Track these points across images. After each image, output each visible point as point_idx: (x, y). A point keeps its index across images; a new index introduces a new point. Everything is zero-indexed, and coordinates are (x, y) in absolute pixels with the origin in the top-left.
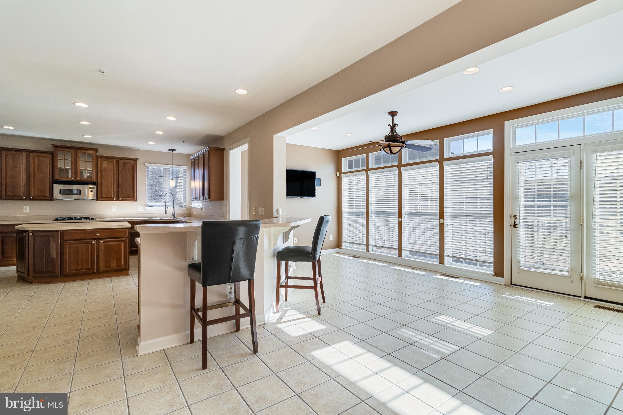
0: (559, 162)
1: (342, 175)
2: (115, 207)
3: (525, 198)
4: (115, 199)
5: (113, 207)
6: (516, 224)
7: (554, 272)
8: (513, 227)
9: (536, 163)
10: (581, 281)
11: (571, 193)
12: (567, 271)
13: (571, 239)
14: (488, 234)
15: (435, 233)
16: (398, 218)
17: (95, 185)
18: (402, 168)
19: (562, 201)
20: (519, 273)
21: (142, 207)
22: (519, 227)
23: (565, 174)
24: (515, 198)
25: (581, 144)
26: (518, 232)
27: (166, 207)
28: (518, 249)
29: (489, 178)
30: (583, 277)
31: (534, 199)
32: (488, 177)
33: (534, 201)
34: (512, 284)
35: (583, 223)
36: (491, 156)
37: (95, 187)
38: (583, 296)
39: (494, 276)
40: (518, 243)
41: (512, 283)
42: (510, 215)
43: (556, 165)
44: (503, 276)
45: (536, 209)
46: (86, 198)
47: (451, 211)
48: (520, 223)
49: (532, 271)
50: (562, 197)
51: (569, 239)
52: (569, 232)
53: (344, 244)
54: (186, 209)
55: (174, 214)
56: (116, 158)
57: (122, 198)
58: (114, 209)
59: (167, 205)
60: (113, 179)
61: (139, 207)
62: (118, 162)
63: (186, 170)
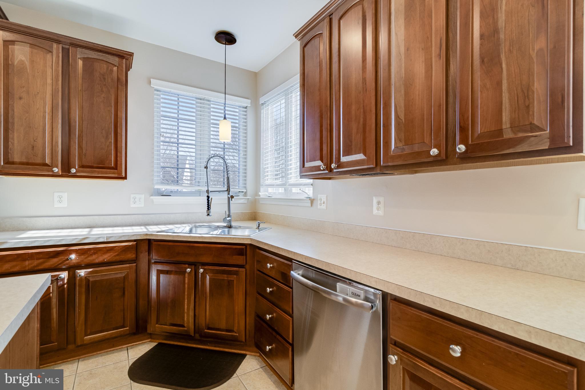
2: (65, 195)
4: (56, 170)
5: (56, 195)
21: (143, 196)
27: (208, 197)
54: (246, 202)
55: (228, 217)
56: (61, 39)
57: (81, 169)
58: (60, 202)
59: (211, 192)
60: (51, 106)
61: (132, 196)
62: (66, 53)
63: (248, 107)
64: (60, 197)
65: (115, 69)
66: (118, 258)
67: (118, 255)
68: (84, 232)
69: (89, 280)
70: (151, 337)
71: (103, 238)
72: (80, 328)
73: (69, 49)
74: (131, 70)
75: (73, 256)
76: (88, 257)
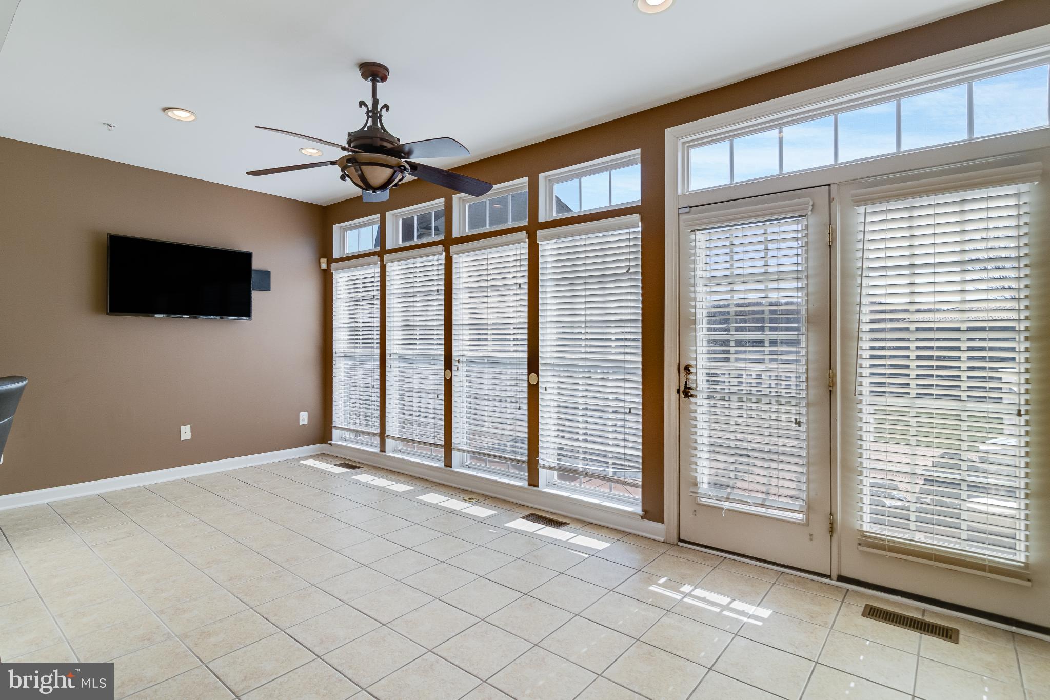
0: (783, 229)
1: (333, 265)
3: (709, 323)
6: (690, 388)
7: (770, 511)
8: (682, 394)
9: (732, 232)
10: (831, 536)
11: (808, 310)
12: (798, 512)
13: (808, 428)
14: (630, 412)
15: (519, 409)
16: (445, 370)
18: (453, 248)
19: (787, 329)
20: (695, 511)
22: (696, 396)
23: (794, 260)
24: (686, 323)
25: (830, 185)
26: (693, 407)
28: (694, 452)
29: (632, 270)
30: (835, 525)
31: (729, 323)
32: (629, 269)
33: (727, 330)
34: (680, 540)
35: (834, 388)
36: (637, 217)
38: (834, 575)
39: (643, 517)
40: (694, 437)
41: (682, 538)
42: (677, 364)
43: (775, 237)
44: (661, 520)
45: (733, 349)
47: (555, 355)
48: (697, 386)
49: (722, 509)
50: (788, 320)
51: (803, 427)
52: (804, 411)
53: (336, 433)
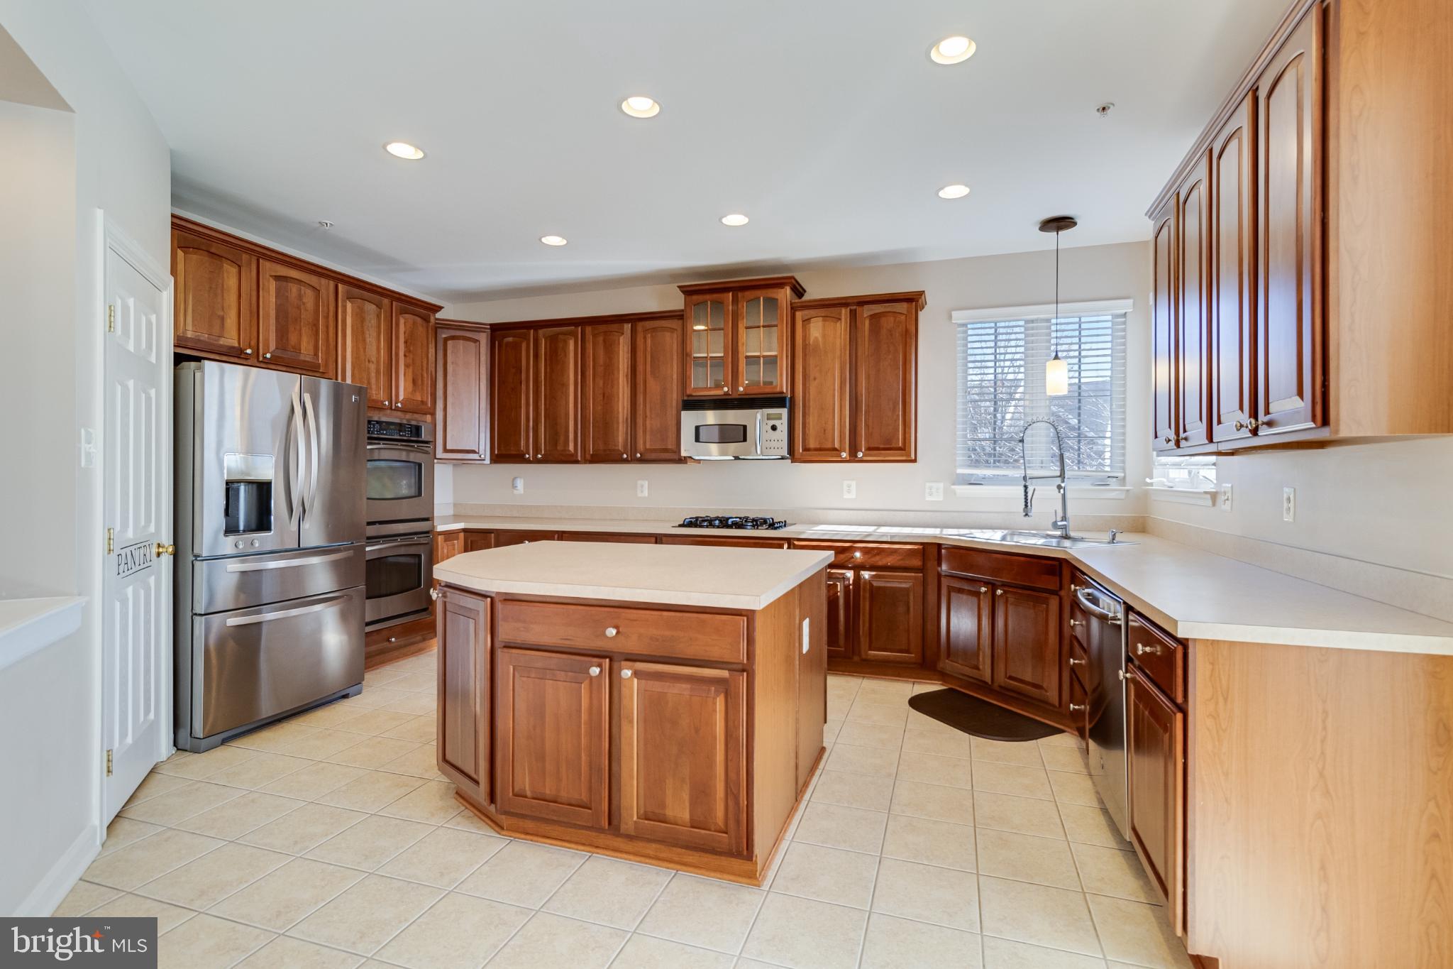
2: (853, 485)
4: (844, 454)
17: (784, 406)
21: (941, 485)
27: (1026, 487)
37: (784, 412)
46: (759, 452)
54: (1123, 496)
55: (1062, 521)
56: (849, 301)
57: (868, 452)
58: (849, 492)
59: (1030, 478)
60: (839, 381)
61: (928, 485)
62: (853, 315)
63: (1127, 314)
64: (849, 486)
65: (903, 317)
66: (902, 563)
67: (902, 560)
68: (870, 529)
69: (872, 585)
70: (943, 676)
71: (887, 536)
72: (864, 641)
73: (855, 310)
74: (926, 307)
75: (858, 554)
76: (872, 557)
